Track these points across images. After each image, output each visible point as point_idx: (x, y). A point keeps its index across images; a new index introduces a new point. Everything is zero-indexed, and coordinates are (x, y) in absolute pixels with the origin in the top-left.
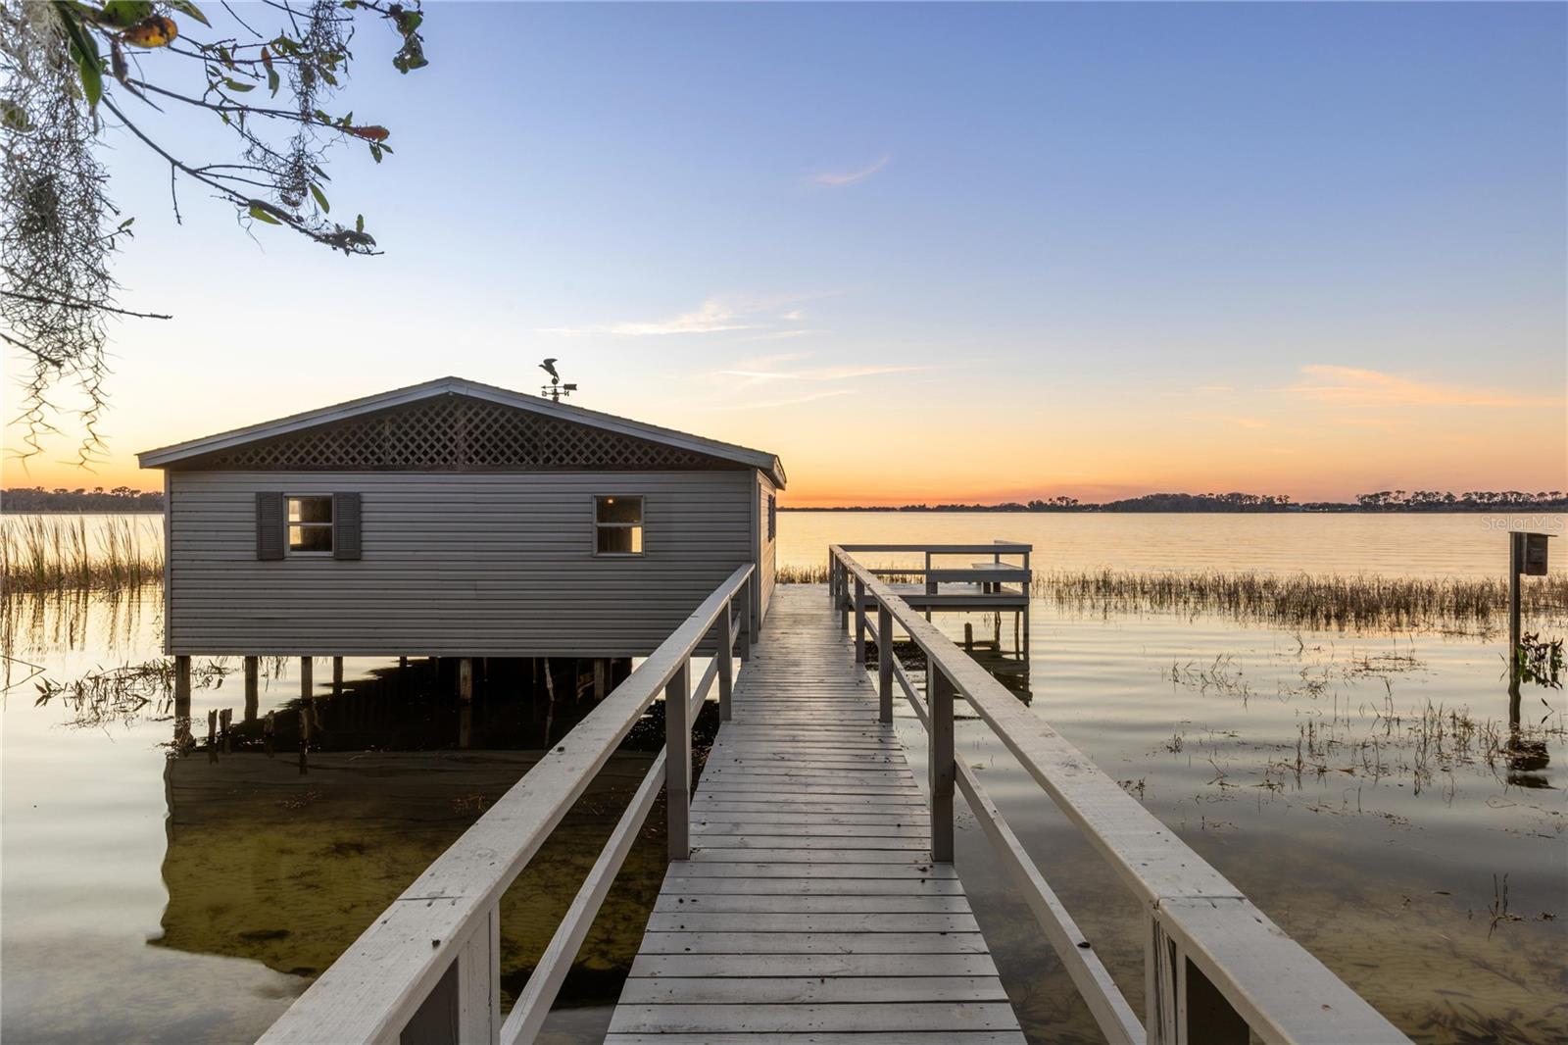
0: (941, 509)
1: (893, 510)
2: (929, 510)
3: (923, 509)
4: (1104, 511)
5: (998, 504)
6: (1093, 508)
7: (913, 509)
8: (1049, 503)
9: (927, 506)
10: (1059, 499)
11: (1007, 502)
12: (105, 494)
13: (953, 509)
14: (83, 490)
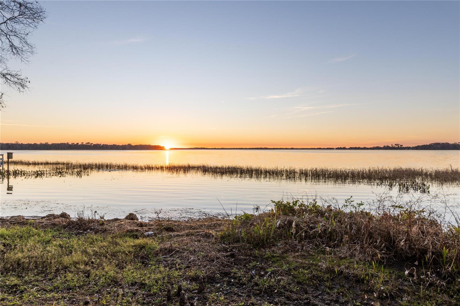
0: (351, 148)
1: (333, 149)
2: (347, 149)
3: (344, 148)
4: (413, 150)
5: (372, 147)
6: (408, 148)
7: (340, 149)
8: (391, 146)
9: (346, 148)
10: (396, 145)
11: (376, 146)
12: (84, 144)
13: (356, 148)
14: (78, 143)
